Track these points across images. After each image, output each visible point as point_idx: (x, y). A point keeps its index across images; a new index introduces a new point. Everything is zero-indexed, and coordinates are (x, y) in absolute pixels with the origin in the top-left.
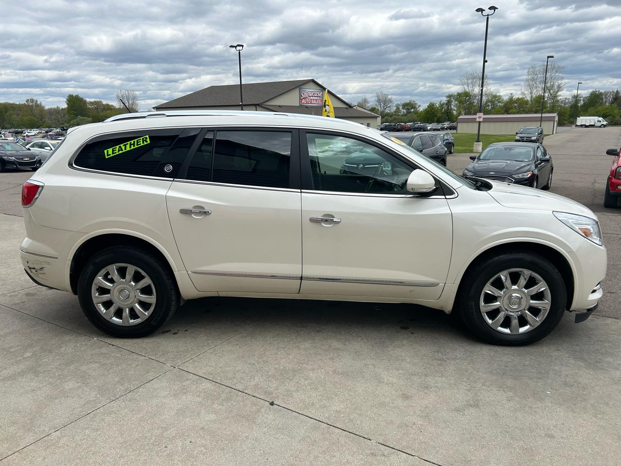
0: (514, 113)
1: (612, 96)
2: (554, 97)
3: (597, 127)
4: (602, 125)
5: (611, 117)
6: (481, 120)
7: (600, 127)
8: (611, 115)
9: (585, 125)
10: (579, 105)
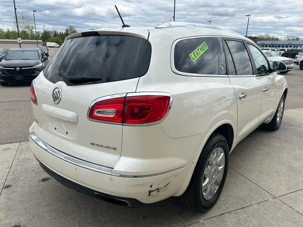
0: (12, 39)
1: (53, 33)
2: (32, 32)
3: (56, 47)
4: (58, 46)
5: (59, 43)
6: (21, 42)
7: (57, 47)
8: (59, 42)
9: (51, 46)
10: (40, 36)
